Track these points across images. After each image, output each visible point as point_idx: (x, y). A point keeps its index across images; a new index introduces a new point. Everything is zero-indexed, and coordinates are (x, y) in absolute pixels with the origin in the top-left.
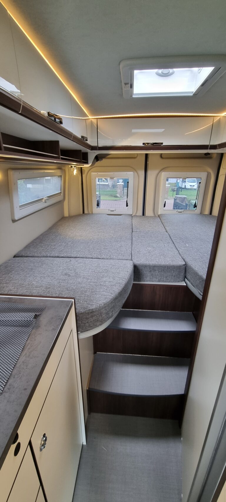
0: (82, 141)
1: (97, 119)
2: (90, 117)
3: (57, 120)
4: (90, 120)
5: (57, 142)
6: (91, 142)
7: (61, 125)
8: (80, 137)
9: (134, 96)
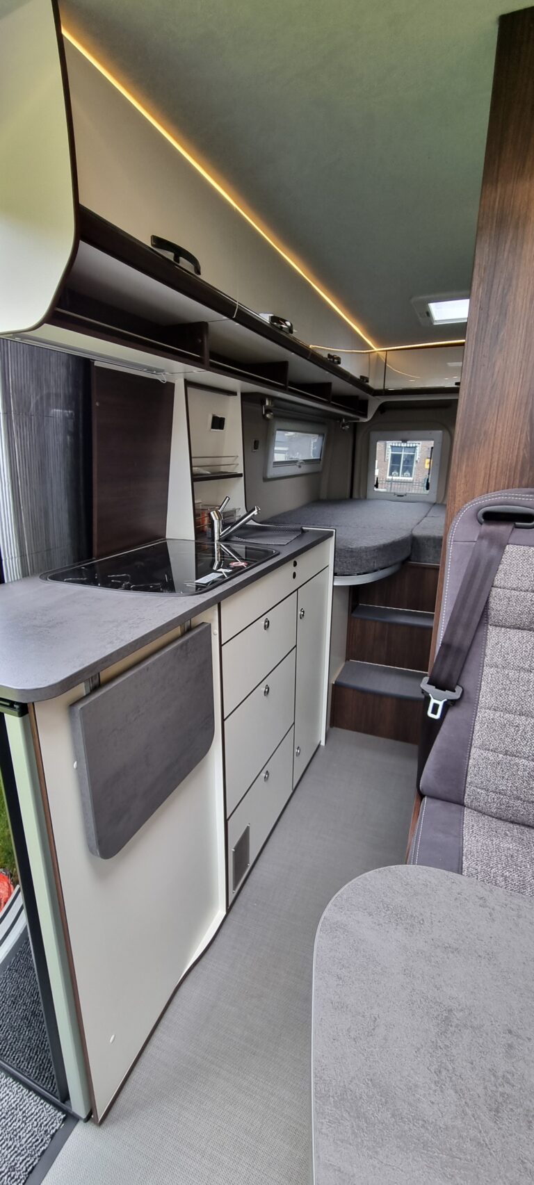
0: (361, 383)
1: (386, 351)
2: (376, 349)
3: (336, 360)
4: (376, 353)
5: (329, 385)
6: (375, 384)
7: (339, 365)
8: (359, 377)
9: (435, 324)
